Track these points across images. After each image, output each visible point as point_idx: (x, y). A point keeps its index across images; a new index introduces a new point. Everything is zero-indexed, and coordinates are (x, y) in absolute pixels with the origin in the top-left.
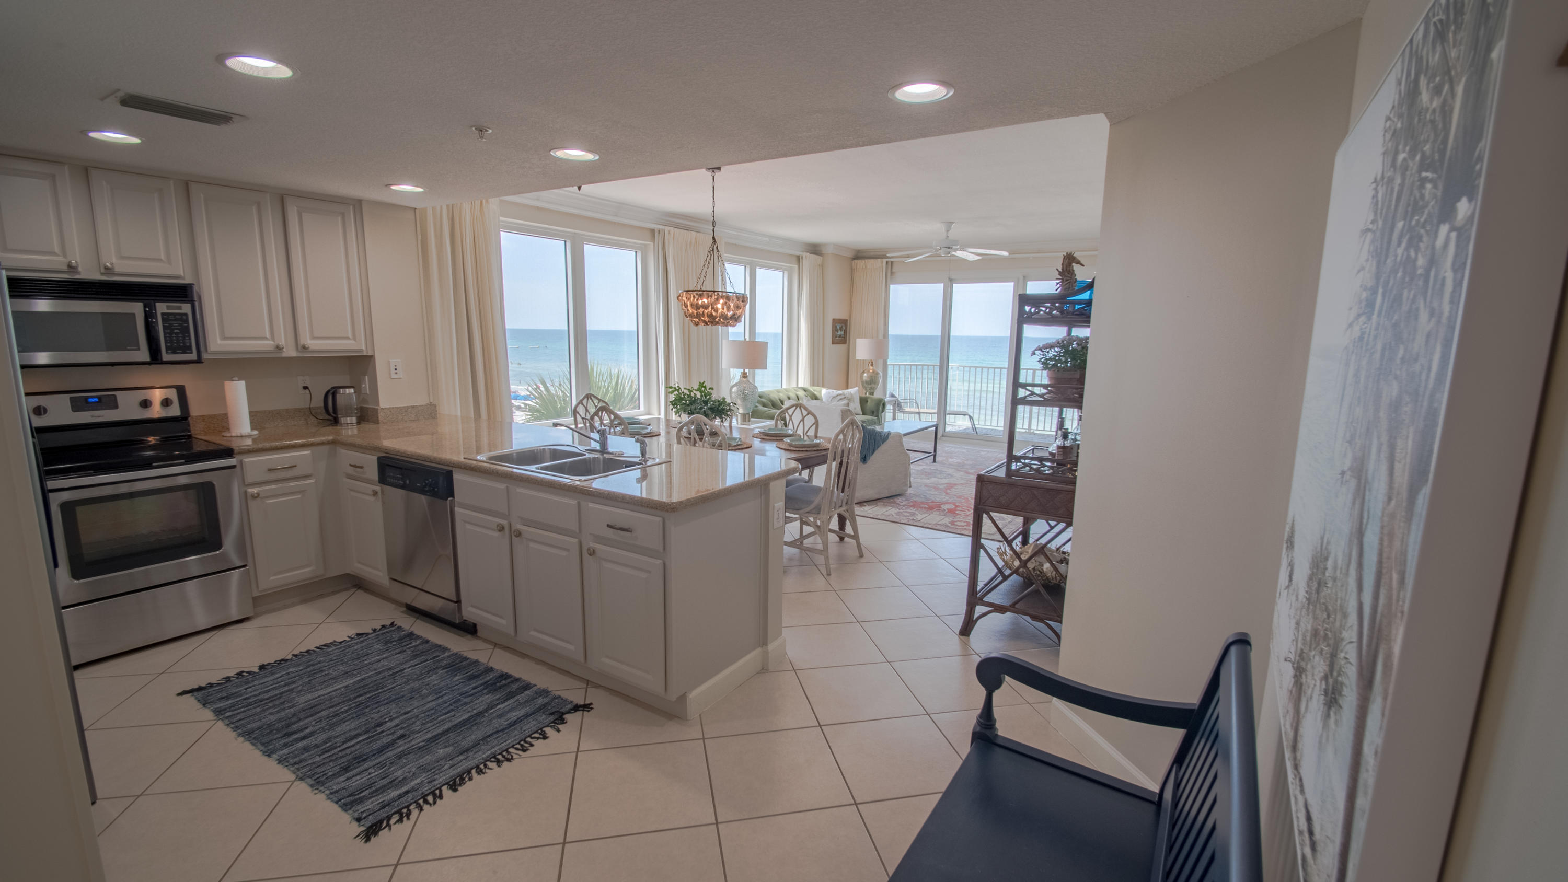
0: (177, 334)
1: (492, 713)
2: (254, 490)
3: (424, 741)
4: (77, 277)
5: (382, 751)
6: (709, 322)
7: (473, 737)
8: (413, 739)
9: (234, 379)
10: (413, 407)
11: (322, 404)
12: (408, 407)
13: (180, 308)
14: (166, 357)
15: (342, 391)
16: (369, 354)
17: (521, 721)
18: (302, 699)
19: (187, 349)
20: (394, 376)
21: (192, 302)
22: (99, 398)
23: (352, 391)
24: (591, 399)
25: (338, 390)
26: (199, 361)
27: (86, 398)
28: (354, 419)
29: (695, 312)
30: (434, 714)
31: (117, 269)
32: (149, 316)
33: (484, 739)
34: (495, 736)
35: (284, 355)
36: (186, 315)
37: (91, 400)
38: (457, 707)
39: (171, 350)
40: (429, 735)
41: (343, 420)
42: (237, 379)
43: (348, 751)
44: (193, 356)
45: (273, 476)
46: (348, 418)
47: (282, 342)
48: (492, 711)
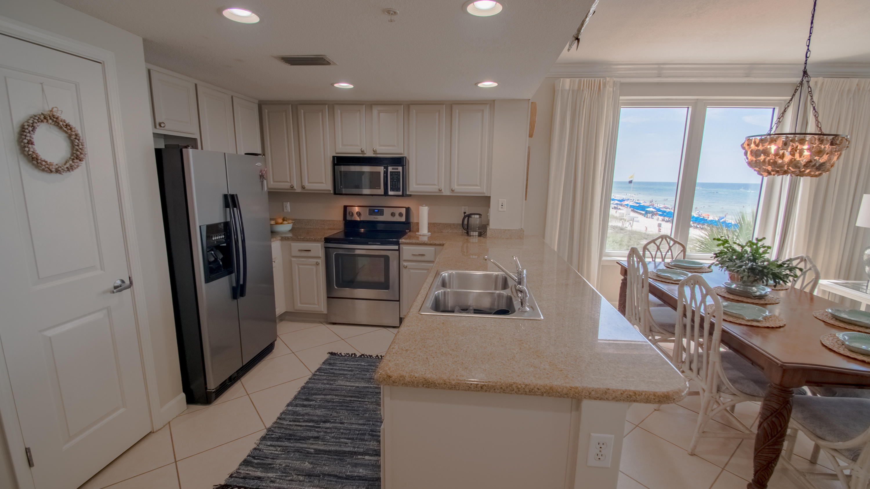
0: (395, 181)
1: (358, 459)
2: (405, 264)
3: (314, 449)
4: (365, 155)
5: (300, 440)
6: (773, 171)
7: (327, 468)
8: (317, 444)
9: (423, 205)
10: (509, 230)
11: (461, 223)
12: (506, 230)
13: (397, 169)
14: (391, 193)
15: (473, 216)
16: (488, 195)
17: (354, 480)
18: (340, 382)
19: (398, 190)
20: (500, 209)
21: (403, 166)
22: (378, 210)
23: (478, 216)
24: (666, 240)
25: (471, 215)
26: (403, 196)
27: (374, 210)
28: (477, 233)
29: (754, 159)
30: (345, 434)
31: (378, 152)
32: (386, 173)
33: (324, 475)
34: (332, 478)
35: (444, 194)
36: (400, 172)
37: (375, 211)
38: (356, 439)
39: (392, 189)
40: (322, 448)
41: (472, 233)
42: (424, 205)
43: (295, 428)
44: (400, 193)
45: (415, 258)
46: (474, 233)
47: (443, 188)
48: (359, 457)
